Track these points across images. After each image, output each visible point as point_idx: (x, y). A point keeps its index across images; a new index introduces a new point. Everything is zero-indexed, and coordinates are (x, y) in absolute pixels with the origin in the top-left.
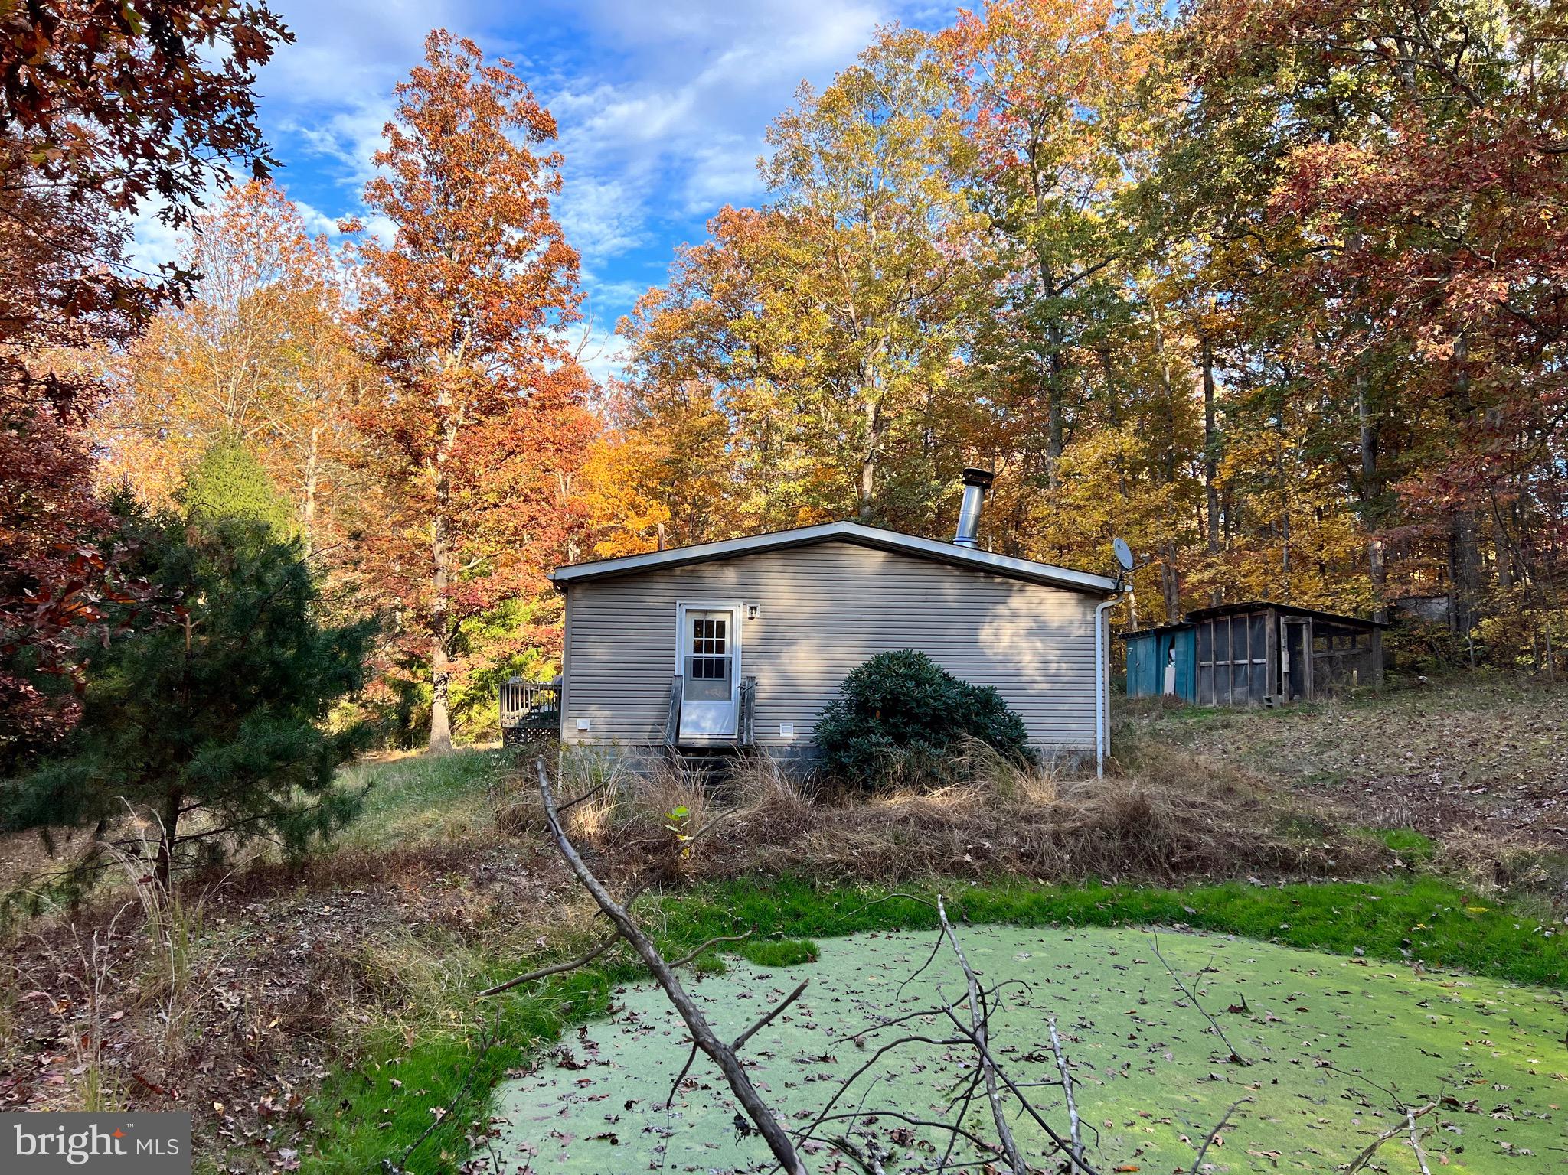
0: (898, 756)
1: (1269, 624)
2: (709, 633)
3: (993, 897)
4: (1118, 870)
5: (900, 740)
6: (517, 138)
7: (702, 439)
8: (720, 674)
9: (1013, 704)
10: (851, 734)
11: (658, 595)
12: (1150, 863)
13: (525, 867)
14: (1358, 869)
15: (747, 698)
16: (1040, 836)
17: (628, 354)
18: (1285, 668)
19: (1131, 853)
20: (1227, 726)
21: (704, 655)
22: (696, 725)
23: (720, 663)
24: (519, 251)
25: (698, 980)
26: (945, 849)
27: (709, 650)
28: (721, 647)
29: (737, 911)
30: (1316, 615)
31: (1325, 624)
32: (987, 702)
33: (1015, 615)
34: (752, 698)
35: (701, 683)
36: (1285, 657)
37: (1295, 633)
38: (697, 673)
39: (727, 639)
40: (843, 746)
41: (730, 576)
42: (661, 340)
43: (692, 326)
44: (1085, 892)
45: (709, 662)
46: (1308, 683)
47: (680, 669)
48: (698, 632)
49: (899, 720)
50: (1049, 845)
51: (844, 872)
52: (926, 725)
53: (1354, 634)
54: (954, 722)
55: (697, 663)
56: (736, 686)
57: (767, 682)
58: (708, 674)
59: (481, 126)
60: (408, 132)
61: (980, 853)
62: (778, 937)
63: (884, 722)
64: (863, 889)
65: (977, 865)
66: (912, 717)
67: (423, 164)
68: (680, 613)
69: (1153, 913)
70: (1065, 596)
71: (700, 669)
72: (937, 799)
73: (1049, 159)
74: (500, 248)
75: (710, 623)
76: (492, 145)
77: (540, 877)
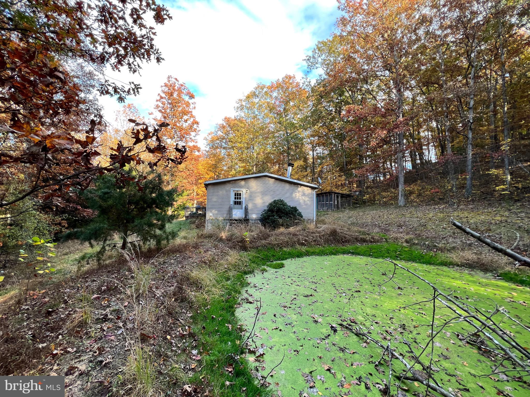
0: (281, 221)
1: (333, 196)
2: (238, 195)
3: (310, 250)
4: (332, 243)
5: (280, 217)
6: (186, 98)
7: (220, 160)
8: (240, 204)
9: (300, 210)
10: (270, 216)
11: (228, 187)
12: (338, 241)
13: (214, 247)
14: (378, 241)
15: (246, 209)
16: (317, 236)
17: (206, 144)
18: (336, 204)
19: (334, 239)
20: (327, 214)
21: (237, 200)
22: (235, 214)
23: (240, 202)
24: (187, 120)
25: (263, 273)
26: (299, 240)
27: (238, 199)
28: (240, 198)
29: (261, 256)
30: (341, 194)
31: (343, 196)
32: (295, 209)
33: (299, 192)
34: (248, 209)
35: (236, 206)
36: (336, 202)
37: (338, 197)
38: (235, 204)
39: (241, 197)
40: (268, 219)
41: (243, 183)
42: (212, 141)
43: (218, 139)
44: (328, 248)
45: (238, 202)
46: (340, 206)
47: (232, 203)
48: (235, 195)
49: (279, 213)
50: (319, 239)
51: (280, 246)
52: (285, 214)
53: (347, 197)
54: (290, 214)
55: (235, 202)
56: (244, 206)
57: (250, 206)
58: (238, 204)
59: (179, 95)
60: (163, 95)
61: (306, 240)
62: (272, 261)
63: (277, 213)
64: (285, 249)
65: (306, 243)
66: (283, 213)
67: (166, 102)
68: (232, 191)
69: (344, 252)
70: (308, 188)
71: (236, 203)
72: (292, 229)
73: (287, 111)
74: (183, 120)
75: (238, 193)
76: (181, 99)
77: (218, 249)
